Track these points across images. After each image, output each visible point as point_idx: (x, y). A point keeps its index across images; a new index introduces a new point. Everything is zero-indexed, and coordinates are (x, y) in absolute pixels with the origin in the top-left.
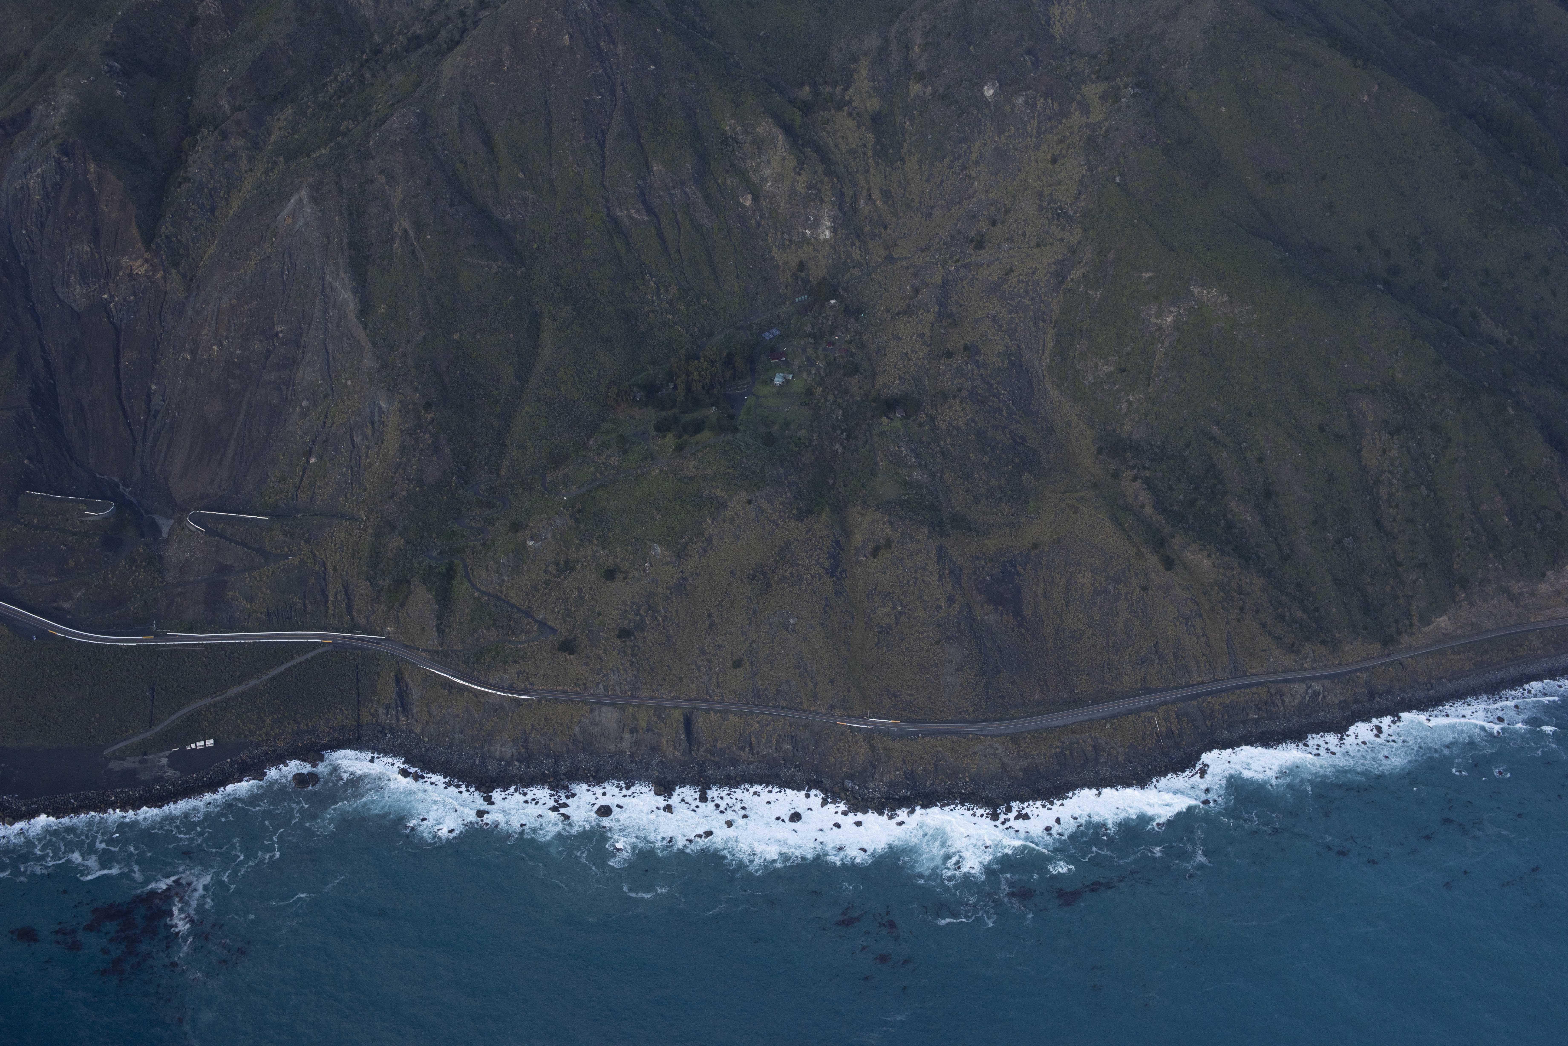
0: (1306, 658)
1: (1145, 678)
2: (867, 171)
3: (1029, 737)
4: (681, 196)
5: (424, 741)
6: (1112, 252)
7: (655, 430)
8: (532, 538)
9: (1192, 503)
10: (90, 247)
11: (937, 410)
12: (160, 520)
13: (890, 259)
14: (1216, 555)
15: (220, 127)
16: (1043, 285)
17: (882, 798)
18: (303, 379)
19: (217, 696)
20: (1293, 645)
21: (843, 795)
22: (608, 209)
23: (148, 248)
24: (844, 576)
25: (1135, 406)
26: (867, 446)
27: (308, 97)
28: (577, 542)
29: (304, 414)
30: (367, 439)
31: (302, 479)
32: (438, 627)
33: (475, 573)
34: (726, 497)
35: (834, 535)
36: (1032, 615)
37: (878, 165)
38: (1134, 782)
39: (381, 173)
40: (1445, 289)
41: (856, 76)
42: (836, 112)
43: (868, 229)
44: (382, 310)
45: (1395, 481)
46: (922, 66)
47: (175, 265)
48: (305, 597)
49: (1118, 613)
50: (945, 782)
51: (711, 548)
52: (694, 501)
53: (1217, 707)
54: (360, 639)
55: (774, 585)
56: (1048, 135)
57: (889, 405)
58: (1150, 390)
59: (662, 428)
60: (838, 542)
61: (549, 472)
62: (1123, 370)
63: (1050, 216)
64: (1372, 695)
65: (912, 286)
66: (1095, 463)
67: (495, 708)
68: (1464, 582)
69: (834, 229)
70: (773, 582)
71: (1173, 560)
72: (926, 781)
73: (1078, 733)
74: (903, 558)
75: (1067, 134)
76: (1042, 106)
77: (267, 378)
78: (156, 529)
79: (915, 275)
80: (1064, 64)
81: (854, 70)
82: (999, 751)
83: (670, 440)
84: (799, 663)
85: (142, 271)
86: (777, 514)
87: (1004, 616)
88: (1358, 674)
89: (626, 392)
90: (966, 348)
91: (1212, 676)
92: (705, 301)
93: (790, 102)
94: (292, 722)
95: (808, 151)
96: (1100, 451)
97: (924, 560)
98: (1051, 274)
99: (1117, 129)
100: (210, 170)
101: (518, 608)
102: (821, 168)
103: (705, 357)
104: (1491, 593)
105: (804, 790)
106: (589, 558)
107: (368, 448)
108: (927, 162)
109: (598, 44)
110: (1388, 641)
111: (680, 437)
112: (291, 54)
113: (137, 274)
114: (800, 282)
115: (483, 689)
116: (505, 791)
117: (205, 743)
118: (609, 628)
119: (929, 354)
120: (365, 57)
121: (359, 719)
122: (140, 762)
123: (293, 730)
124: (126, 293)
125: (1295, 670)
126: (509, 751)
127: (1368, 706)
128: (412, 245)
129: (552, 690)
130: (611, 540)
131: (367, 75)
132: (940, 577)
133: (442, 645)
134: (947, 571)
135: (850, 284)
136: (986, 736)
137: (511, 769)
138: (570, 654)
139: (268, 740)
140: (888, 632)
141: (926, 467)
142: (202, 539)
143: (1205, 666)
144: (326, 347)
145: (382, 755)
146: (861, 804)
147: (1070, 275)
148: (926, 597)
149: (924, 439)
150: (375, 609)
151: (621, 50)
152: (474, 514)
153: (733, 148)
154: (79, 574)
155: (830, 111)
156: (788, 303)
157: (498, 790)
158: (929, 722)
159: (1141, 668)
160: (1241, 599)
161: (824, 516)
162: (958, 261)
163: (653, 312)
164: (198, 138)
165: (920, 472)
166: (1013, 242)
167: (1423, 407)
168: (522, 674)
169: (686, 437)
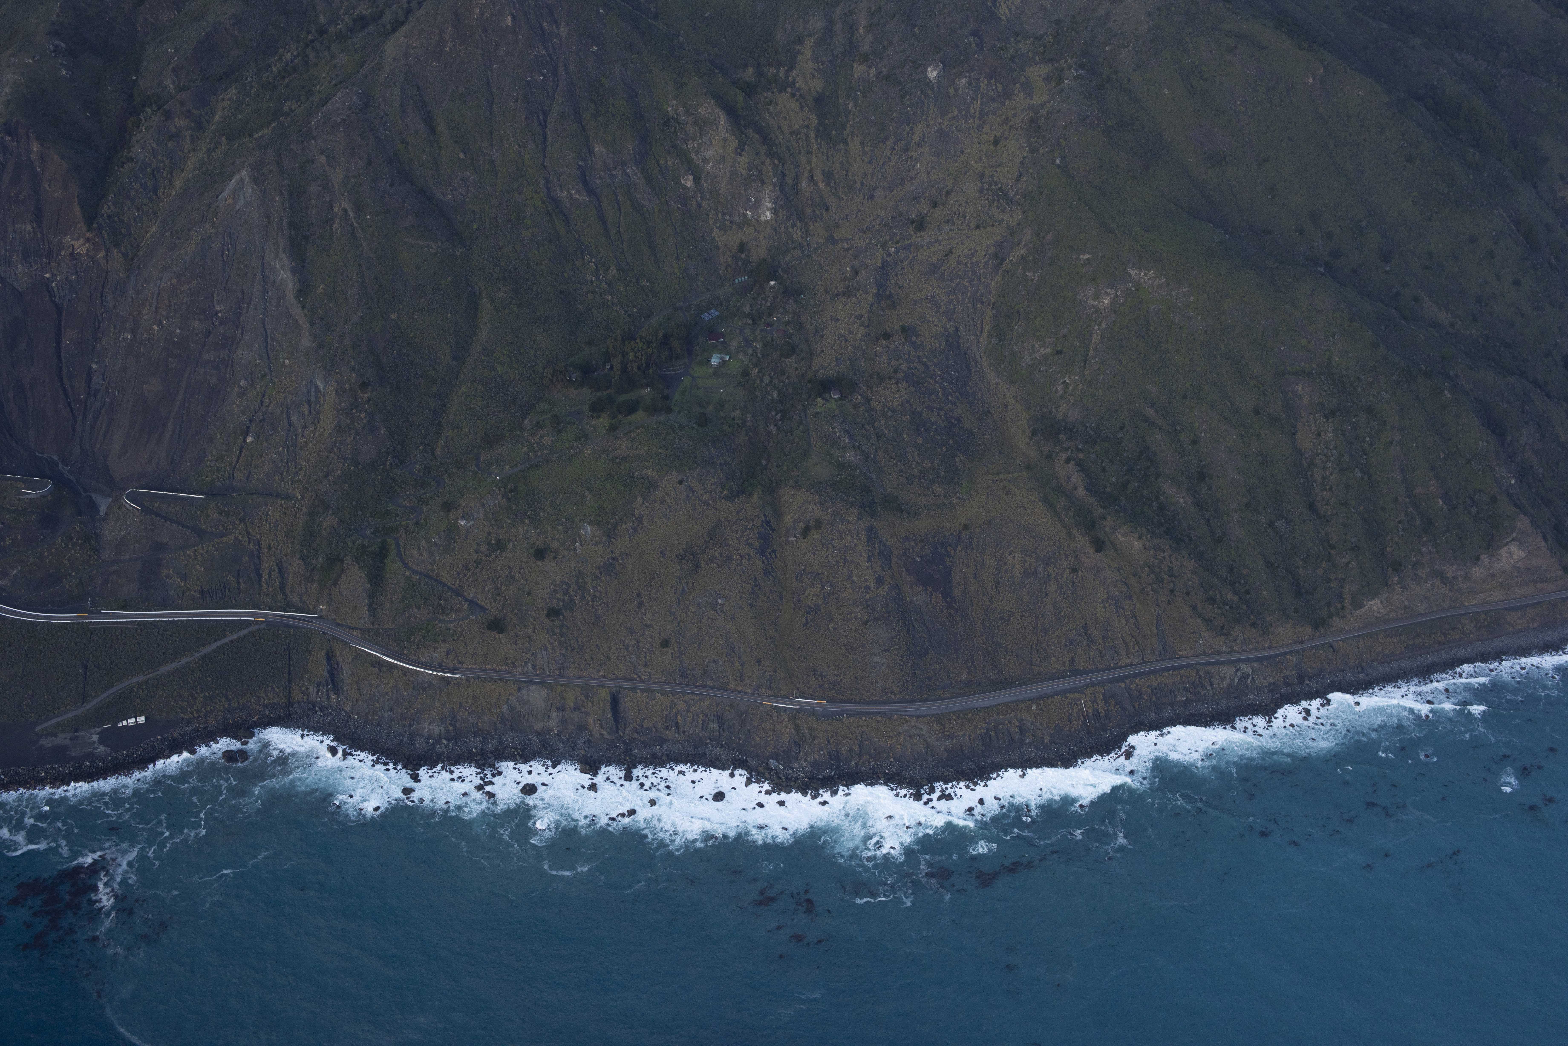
0: (1235, 640)
1: (1073, 659)
2: (809, 152)
3: (954, 717)
4: (622, 176)
5: (354, 719)
6: (1051, 233)
7: (590, 410)
8: (463, 518)
9: (1125, 486)
10: (33, 227)
11: (872, 391)
12: (97, 498)
13: (832, 241)
14: (1146, 537)
15: (164, 107)
16: (981, 267)
17: (806, 777)
18: (241, 358)
19: (149, 673)
20: (1223, 627)
21: (767, 774)
22: (549, 189)
23: (90, 228)
24: (774, 556)
25: (1070, 388)
26: (801, 427)
27: (252, 78)
28: (509, 521)
29: (243, 393)
30: (303, 418)
31: (239, 458)
32: (370, 605)
33: (407, 552)
34: (657, 477)
35: (765, 515)
36: (962, 596)
37: (821, 146)
38: (1059, 763)
39: (321, 153)
40: (1388, 273)
41: (800, 57)
42: (779, 93)
43: (809, 210)
44: (320, 290)
45: (1329, 464)
46: (866, 47)
47: (117, 245)
48: (239, 575)
49: (1047, 595)
50: (869, 762)
51: (642, 528)
52: (625, 481)
53: (1145, 689)
54: (293, 617)
55: (703, 565)
56: (991, 116)
57: (825, 387)
58: (1087, 372)
59: (597, 408)
60: (768, 523)
61: (483, 451)
62: (1059, 352)
63: (990, 197)
64: (1301, 678)
65: (852, 267)
66: (1029, 445)
67: (424, 687)
68: (1397, 567)
69: (775, 211)
70: (702, 562)
71: (1103, 542)
72: (851, 761)
73: (1003, 714)
74: (833, 539)
75: (1010, 115)
76: (986, 87)
77: (206, 357)
78: (93, 507)
79: (855, 257)
80: (1008, 45)
81: (799, 52)
82: (924, 732)
83: (604, 420)
84: (726, 643)
85: (83, 251)
86: (708, 494)
87: (934, 597)
88: (1288, 657)
89: (561, 372)
90: (903, 329)
91: (1140, 658)
92: (644, 282)
93: (733, 83)
94: (223, 700)
95: (751, 132)
96: (1034, 433)
97: (853, 541)
98: (990, 255)
99: (1059, 111)
100: (153, 150)
101: (449, 588)
102: (762, 149)
103: (641, 337)
104: (1424, 576)
105: (729, 769)
106: (520, 537)
107: (304, 427)
108: (869, 144)
109: (541, 25)
110: (1319, 624)
111: (614, 417)
112: (236, 34)
113: (79, 253)
114: (740, 263)
115: (412, 667)
116: (431, 769)
117: (136, 719)
118: (538, 607)
119: (866, 336)
120: (310, 37)
121: (290, 696)
122: (72, 739)
123: (224, 707)
124: (68, 272)
125: (1224, 653)
126: (437, 729)
127: (1298, 689)
128: (352, 225)
129: (480, 669)
130: (542, 519)
131: (312, 56)
132: (869, 557)
133: (373, 624)
134: (877, 552)
135: (789, 266)
136: (911, 716)
137: (438, 747)
138: (499, 633)
139: (199, 717)
140: (816, 613)
141: (859, 448)
142: (138, 517)
143: (1134, 648)
144: (264, 326)
145: (311, 733)
146: (785, 783)
147: (1009, 256)
148: (854, 578)
149: (858, 420)
150: (308, 587)
151: (563, 31)
152: (408, 493)
153: (675, 129)
154: (15, 551)
155: (773, 93)
156: (727, 283)
157: (425, 768)
158: (855, 702)
159: (1069, 649)
160: (1172, 581)
161: (755, 497)
162: (897, 242)
163: (592, 292)
164: (142, 117)
165: (852, 454)
166: (953, 223)
167: (1359, 390)
168: (451, 652)
169: (620, 417)
